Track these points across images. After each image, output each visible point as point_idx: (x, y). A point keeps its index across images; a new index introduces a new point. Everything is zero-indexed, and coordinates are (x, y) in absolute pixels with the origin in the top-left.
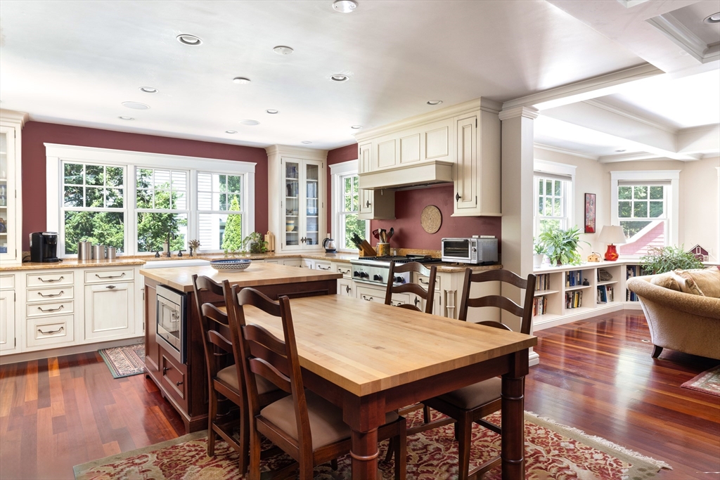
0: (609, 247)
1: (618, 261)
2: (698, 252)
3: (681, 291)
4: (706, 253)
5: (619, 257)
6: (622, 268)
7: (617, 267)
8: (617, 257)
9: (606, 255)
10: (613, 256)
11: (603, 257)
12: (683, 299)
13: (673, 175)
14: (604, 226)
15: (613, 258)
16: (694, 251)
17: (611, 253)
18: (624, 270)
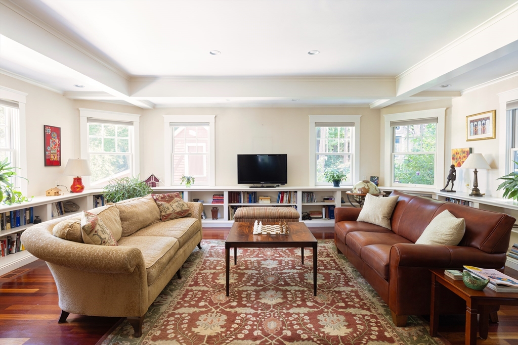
0: (75, 179)
1: (85, 192)
2: (152, 180)
3: (83, 242)
4: (157, 180)
5: (85, 188)
6: (88, 198)
7: (84, 198)
8: (82, 188)
9: (71, 187)
10: (78, 188)
11: (70, 190)
12: (74, 254)
13: (135, 118)
14: (69, 160)
15: (78, 190)
16: (149, 179)
17: (77, 184)
18: (90, 201)
